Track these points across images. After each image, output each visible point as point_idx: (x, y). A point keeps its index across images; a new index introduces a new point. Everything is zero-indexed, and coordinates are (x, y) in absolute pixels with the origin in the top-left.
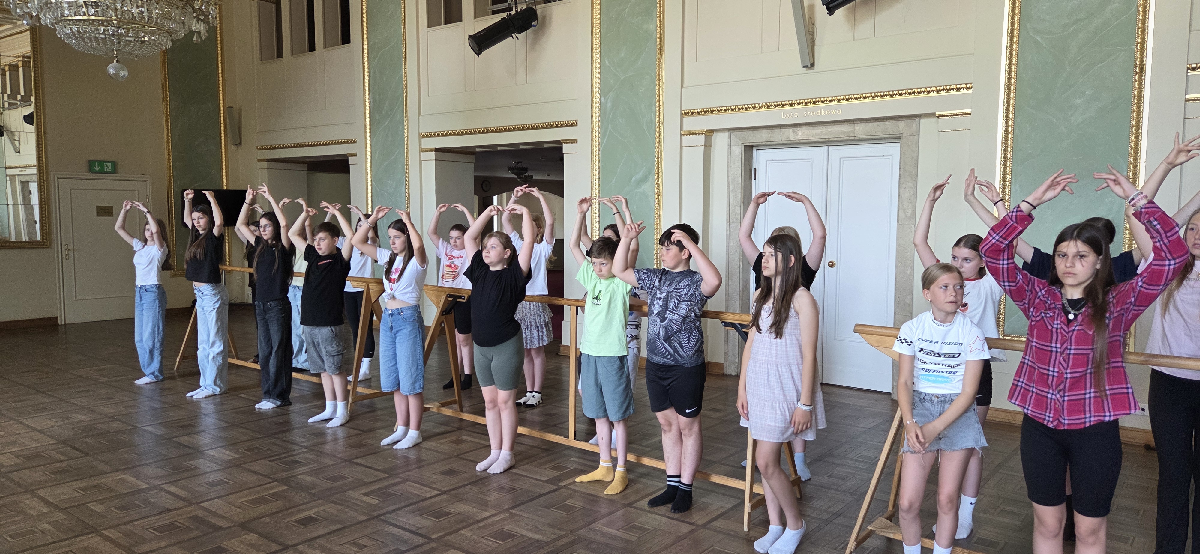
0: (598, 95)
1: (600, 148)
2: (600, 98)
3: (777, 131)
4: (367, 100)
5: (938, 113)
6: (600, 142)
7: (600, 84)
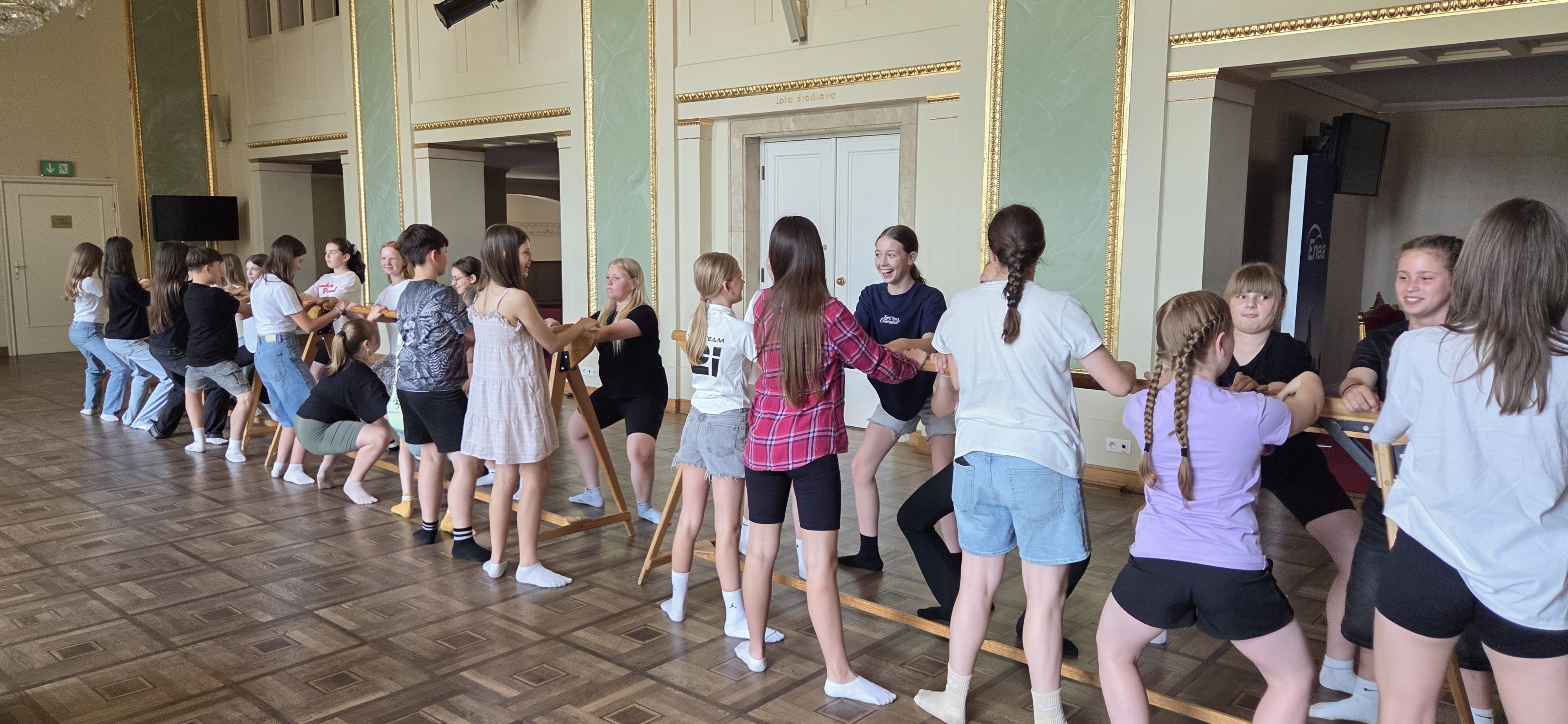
0: (590, 76)
1: (594, 141)
2: (593, 81)
3: (776, 119)
4: (357, 85)
5: (929, 97)
6: (594, 134)
7: (592, 63)
